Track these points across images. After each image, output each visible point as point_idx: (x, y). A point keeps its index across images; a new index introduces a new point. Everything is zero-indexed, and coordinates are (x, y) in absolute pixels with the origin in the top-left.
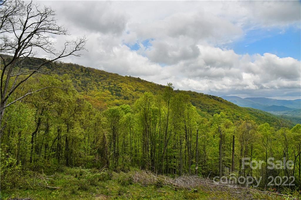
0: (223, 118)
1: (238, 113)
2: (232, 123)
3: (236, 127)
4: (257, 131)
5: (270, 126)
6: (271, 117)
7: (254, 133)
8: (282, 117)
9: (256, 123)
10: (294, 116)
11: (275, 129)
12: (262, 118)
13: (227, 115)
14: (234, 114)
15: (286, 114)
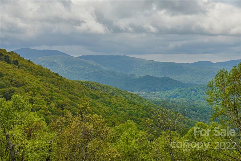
0: (19, 109)
1: (62, 96)
2: (44, 123)
3: (54, 134)
4: (109, 144)
5: (138, 128)
6: (142, 105)
7: (99, 148)
8: (164, 104)
9: (106, 122)
10: (192, 103)
11: (149, 136)
12: (120, 107)
13: (31, 101)
14: (52, 99)
15: (175, 99)
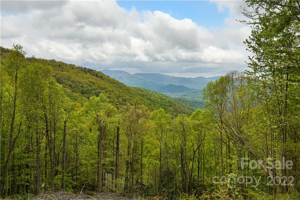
0: (103, 102)
1: (125, 95)
2: (116, 109)
3: (121, 115)
4: (150, 120)
5: (165, 112)
6: (168, 100)
7: (145, 123)
8: (180, 100)
9: (149, 109)
10: (194, 99)
11: (171, 116)
12: (156, 101)
13: (109, 97)
14: (119, 96)
15: (185, 97)
